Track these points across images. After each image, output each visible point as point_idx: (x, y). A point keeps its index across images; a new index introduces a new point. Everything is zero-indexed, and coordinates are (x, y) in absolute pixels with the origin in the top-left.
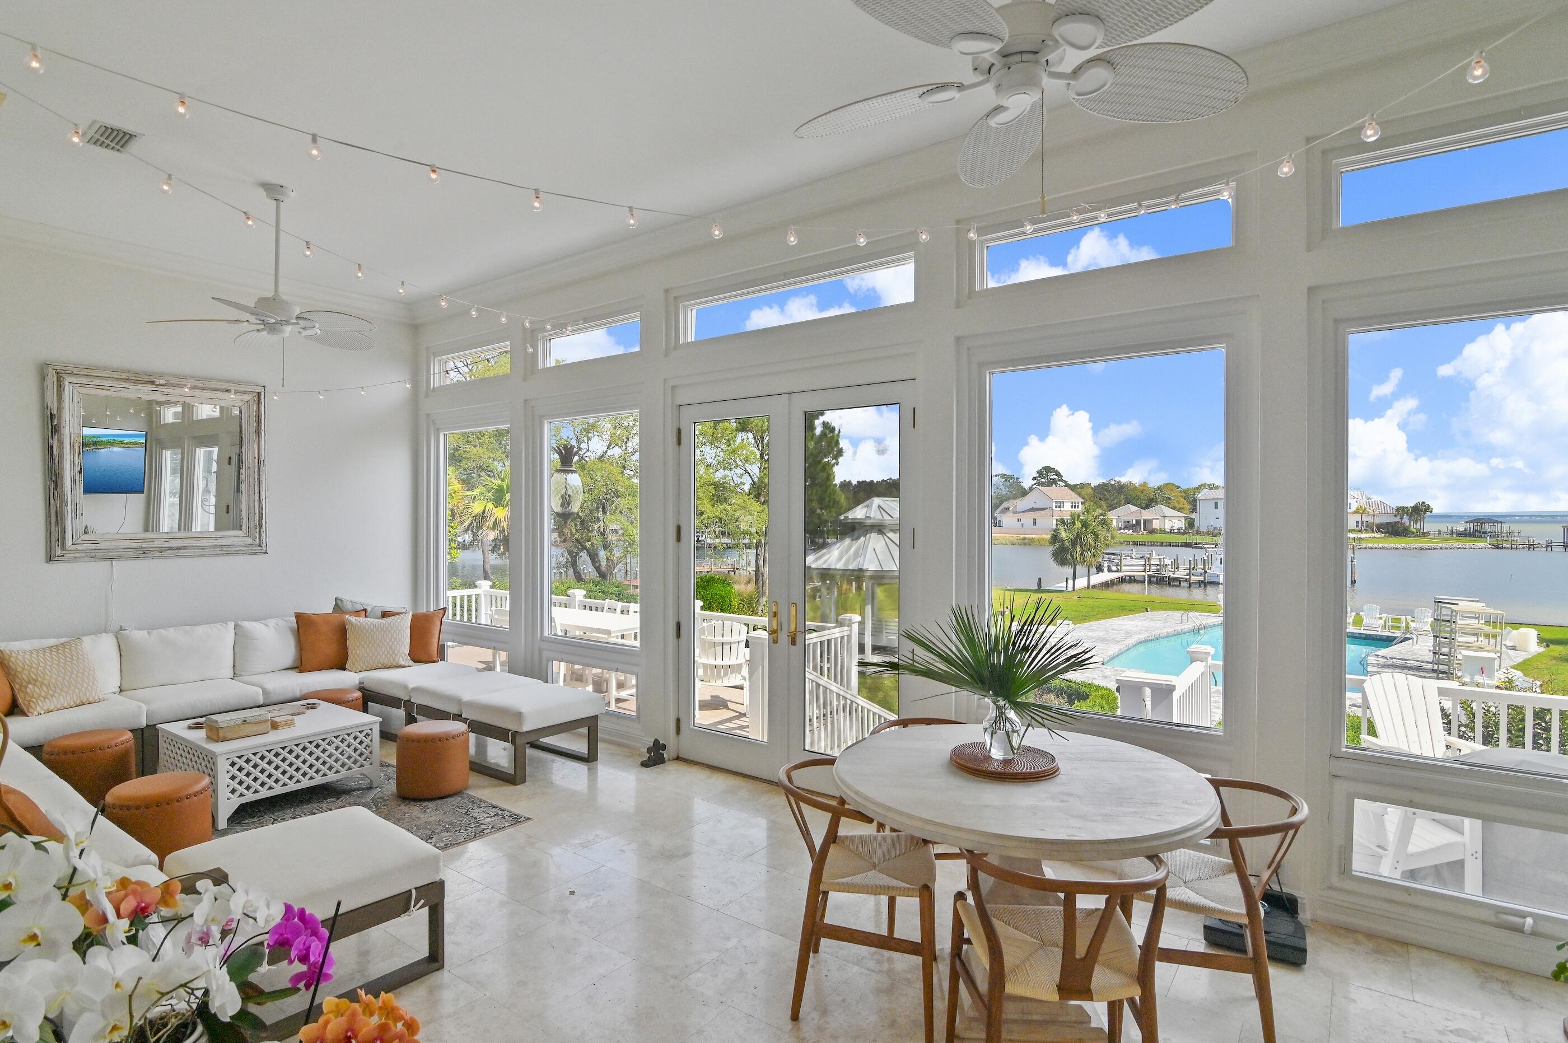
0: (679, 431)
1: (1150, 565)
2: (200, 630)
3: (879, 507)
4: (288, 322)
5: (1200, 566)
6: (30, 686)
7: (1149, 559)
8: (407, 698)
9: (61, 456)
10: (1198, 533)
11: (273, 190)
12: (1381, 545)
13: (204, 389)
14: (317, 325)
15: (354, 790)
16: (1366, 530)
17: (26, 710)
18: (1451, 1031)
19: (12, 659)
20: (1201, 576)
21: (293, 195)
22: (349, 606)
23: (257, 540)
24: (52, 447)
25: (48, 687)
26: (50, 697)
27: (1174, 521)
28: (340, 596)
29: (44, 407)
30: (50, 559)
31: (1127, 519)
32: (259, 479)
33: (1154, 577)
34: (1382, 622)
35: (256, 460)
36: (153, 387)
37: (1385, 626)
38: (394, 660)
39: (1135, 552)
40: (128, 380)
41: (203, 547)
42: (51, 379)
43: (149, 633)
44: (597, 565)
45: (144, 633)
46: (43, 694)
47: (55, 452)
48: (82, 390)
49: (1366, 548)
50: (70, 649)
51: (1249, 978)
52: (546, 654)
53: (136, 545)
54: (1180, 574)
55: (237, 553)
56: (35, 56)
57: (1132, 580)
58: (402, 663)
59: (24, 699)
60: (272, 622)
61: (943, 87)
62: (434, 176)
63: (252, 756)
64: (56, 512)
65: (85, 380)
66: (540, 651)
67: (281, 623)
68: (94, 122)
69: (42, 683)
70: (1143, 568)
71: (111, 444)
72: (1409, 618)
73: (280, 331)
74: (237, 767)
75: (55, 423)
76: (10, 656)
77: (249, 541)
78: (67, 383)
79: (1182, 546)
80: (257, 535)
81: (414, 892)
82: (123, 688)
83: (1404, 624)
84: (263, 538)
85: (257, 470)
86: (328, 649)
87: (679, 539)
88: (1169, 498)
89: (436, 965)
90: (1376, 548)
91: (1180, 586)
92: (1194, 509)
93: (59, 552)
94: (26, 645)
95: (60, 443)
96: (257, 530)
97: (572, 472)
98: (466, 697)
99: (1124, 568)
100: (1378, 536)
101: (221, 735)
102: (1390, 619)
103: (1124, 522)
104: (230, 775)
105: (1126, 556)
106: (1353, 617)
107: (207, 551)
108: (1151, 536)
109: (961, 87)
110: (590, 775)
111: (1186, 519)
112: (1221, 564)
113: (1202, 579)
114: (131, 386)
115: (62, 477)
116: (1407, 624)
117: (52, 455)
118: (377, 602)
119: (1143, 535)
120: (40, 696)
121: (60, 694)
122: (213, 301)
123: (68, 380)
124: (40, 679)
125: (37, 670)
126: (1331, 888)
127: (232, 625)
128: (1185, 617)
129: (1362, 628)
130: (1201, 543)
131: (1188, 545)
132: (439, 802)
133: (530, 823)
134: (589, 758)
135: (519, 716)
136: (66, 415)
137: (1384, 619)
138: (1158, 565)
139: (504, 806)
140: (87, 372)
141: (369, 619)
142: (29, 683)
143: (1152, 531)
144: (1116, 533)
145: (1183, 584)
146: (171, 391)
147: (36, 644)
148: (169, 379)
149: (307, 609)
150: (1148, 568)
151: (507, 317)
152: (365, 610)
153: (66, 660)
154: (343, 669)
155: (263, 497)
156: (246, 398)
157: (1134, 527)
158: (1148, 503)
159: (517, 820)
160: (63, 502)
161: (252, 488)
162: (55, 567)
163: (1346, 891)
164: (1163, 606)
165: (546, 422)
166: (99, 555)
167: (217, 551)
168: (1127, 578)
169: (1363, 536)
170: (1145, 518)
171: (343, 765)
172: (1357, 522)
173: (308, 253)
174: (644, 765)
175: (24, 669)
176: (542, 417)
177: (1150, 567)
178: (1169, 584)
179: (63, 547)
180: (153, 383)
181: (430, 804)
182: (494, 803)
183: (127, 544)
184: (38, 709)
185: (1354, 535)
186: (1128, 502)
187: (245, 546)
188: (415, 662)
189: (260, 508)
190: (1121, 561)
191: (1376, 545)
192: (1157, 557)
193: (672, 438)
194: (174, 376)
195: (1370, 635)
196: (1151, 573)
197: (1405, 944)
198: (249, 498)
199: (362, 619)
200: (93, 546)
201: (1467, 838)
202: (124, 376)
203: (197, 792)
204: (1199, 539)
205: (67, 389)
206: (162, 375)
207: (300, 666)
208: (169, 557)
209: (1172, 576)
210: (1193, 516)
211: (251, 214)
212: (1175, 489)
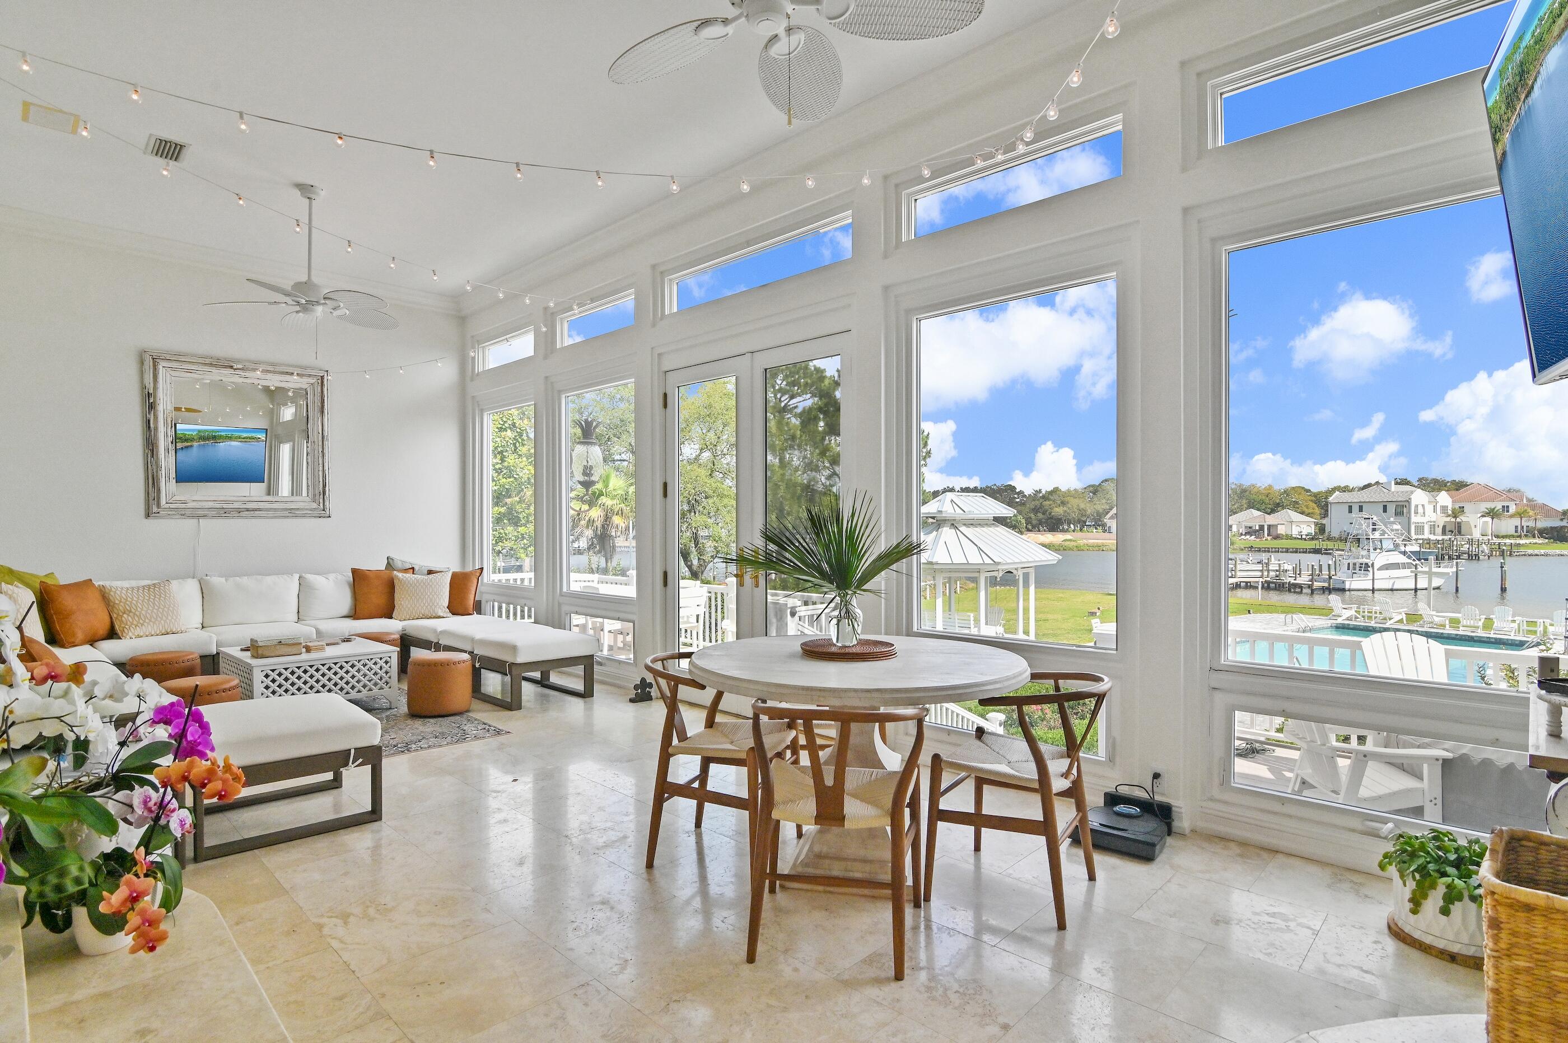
0: (665, 395)
1: (1268, 571)
2: (269, 580)
3: (952, 501)
4: (318, 303)
5: (1325, 572)
6: (125, 616)
7: (1267, 564)
8: (436, 641)
9: (156, 429)
10: (1329, 539)
11: (306, 189)
12: (1542, 552)
13: (274, 372)
14: (342, 305)
15: (375, 710)
16: (1526, 536)
17: (120, 634)
18: (1268, 914)
19: (112, 593)
20: (1324, 581)
21: (322, 193)
22: (399, 565)
23: (321, 505)
24: (149, 421)
25: (139, 617)
26: (140, 625)
27: (1302, 526)
28: (392, 556)
29: (143, 387)
30: (148, 515)
31: (1249, 524)
32: (323, 452)
33: (1273, 583)
34: (1515, 625)
35: (320, 435)
36: (232, 371)
37: (1519, 631)
38: (434, 611)
39: (1252, 557)
40: (211, 365)
41: (275, 510)
42: (149, 362)
43: (226, 580)
44: (689, 563)
45: (223, 580)
46: (135, 623)
47: (152, 425)
48: (173, 373)
49: (1525, 555)
50: (159, 589)
51: (1043, 839)
52: (565, 608)
53: (218, 506)
54: (1304, 579)
55: (304, 516)
56: (26, 61)
57: (1249, 586)
58: (442, 614)
59: (120, 626)
60: (332, 576)
61: (706, 23)
62: (339, 142)
63: (284, 671)
64: (153, 476)
65: (174, 365)
66: (560, 605)
67: (340, 577)
68: (151, 135)
69: (134, 614)
70: (1260, 574)
71: (230, 438)
72: (1548, 622)
73: (312, 310)
74: (270, 678)
75: (151, 401)
76: (111, 590)
77: (314, 505)
78: (161, 367)
79: (1310, 552)
80: (321, 501)
81: (353, 751)
82: (204, 625)
83: (1542, 629)
84: (327, 503)
85: (320, 443)
86: (376, 599)
87: (665, 495)
88: (1296, 503)
89: (374, 817)
90: (1537, 555)
91: (1301, 592)
92: (1325, 515)
93: (155, 509)
94: (126, 584)
95: (156, 417)
96: (322, 496)
97: (592, 443)
98: (479, 636)
99: (1239, 574)
100: (1540, 542)
101: (260, 652)
102: (1525, 622)
103: (1246, 527)
104: (264, 685)
105: (1241, 561)
106: (1483, 620)
107: (278, 513)
108: (1275, 541)
109: (725, 22)
110: (586, 709)
111: (1316, 524)
112: (1349, 569)
113: (1326, 585)
114: (214, 370)
115: (157, 447)
116: (1545, 628)
117: (149, 427)
118: (422, 562)
119: (1267, 541)
120: (132, 624)
121: (148, 623)
122: (248, 282)
123: (162, 364)
124: (133, 610)
125: (131, 602)
126: (1212, 799)
127: (297, 576)
128: (1289, 620)
129: (1492, 632)
130: (1332, 549)
131: (1317, 551)
132: (440, 719)
133: (508, 735)
134: (587, 694)
135: (513, 649)
136: (160, 394)
137: (1517, 622)
138: (1277, 571)
139: (489, 723)
140: (177, 358)
141: (416, 576)
142: (124, 613)
143: (1277, 537)
144: (1236, 539)
145: (1304, 591)
146: (247, 374)
147: (134, 583)
148: (247, 364)
149: (363, 566)
150: (1266, 573)
151: (504, 292)
152: (413, 568)
153: (155, 597)
154: (391, 618)
155: (326, 468)
156: (312, 381)
157: (1258, 532)
158: (1274, 508)
159: (498, 732)
160: (158, 467)
161: (316, 460)
162: (151, 522)
163: (1226, 803)
164: (1271, 609)
165: (564, 396)
166: (188, 512)
167: (286, 513)
168: (1243, 584)
169: (1522, 542)
170: (1269, 523)
171: (364, 686)
172: (1516, 527)
173: (298, 229)
174: (632, 701)
175: (121, 602)
176: (560, 392)
177: (1268, 572)
178: (1289, 591)
179: (159, 506)
180: (231, 367)
181: (432, 720)
182: (486, 722)
183: (211, 504)
184: (130, 634)
185: (1513, 541)
186: (1251, 505)
187: (311, 510)
188: (453, 614)
189: (324, 477)
190: (1235, 566)
191: (1536, 552)
192: (1277, 562)
193: (659, 401)
194: (250, 361)
195: (1500, 639)
196: (1268, 579)
197: (1274, 851)
198: (314, 469)
199: (409, 576)
200: (183, 506)
201: (1425, 784)
202: (208, 361)
203: (225, 689)
204: (1330, 545)
205: (161, 371)
206: (238, 361)
207: (355, 614)
208: (246, 517)
209: (1293, 581)
210: (1324, 521)
211: (242, 195)
212: (1303, 492)
